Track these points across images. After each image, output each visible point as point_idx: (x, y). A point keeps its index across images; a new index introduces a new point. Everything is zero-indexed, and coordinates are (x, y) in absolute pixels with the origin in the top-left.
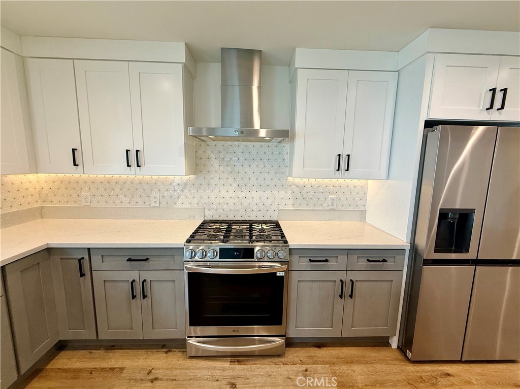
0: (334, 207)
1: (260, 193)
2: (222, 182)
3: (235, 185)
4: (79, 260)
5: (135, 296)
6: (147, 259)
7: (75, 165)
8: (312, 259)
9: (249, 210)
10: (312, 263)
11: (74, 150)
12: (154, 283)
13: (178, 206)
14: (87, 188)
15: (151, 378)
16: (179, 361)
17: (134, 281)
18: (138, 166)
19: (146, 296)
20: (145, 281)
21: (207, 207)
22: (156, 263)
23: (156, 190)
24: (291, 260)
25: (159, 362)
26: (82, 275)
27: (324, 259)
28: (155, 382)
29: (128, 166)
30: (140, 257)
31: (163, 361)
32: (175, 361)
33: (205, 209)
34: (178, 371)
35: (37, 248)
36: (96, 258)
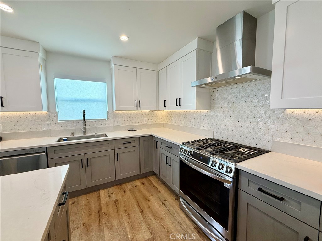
2: (225, 114)
4: (157, 142)
5: (168, 164)
6: (172, 148)
7: (165, 106)
8: (263, 189)
9: (244, 137)
10: (263, 194)
11: (165, 101)
12: (173, 161)
13: (202, 128)
14: (173, 117)
15: (164, 202)
16: (176, 206)
17: (168, 156)
18: (179, 105)
19: (170, 165)
20: (170, 158)
21: (215, 131)
22: (173, 151)
23: (193, 118)
24: (240, 180)
25: (170, 199)
26: (157, 148)
27: (280, 196)
28: (163, 205)
29: (177, 106)
30: (170, 146)
31: (172, 201)
32: (175, 204)
33: (214, 131)
34: (172, 209)
35: (149, 134)
36: (160, 143)
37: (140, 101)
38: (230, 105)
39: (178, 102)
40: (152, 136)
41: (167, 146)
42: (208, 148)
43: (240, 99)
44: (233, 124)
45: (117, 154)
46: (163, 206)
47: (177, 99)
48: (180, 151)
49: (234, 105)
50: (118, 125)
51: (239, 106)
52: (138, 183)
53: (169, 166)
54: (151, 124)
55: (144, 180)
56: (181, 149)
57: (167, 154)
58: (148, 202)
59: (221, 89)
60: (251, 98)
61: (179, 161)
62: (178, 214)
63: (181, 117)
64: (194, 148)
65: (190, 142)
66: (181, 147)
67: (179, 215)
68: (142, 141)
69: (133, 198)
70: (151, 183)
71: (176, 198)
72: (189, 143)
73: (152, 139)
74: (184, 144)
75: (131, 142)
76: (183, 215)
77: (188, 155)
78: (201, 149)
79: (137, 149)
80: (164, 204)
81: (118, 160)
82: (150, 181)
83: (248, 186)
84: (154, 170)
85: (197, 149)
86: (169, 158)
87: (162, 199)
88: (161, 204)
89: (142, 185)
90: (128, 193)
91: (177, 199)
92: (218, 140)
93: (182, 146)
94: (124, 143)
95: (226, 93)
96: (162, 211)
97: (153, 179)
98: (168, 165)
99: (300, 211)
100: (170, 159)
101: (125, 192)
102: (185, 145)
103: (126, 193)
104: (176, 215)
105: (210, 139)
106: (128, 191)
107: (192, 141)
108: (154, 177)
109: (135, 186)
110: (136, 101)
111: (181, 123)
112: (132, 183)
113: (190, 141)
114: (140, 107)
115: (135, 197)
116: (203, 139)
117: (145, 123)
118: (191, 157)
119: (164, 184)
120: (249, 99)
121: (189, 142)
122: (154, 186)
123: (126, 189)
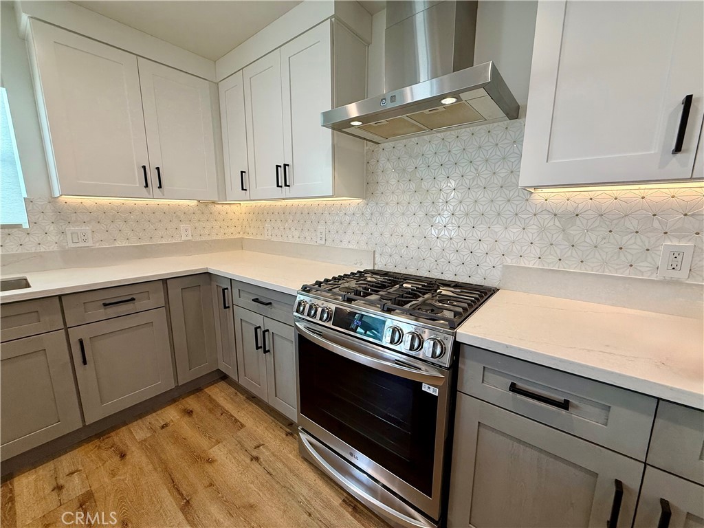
0: (681, 275)
1: (466, 230)
2: (401, 209)
4: (224, 290)
5: (261, 347)
6: (270, 303)
7: (243, 189)
8: (520, 385)
9: (443, 262)
10: (519, 396)
11: (242, 172)
12: (275, 337)
13: (345, 245)
14: (268, 220)
15: (254, 454)
16: (291, 453)
17: (259, 327)
18: (286, 185)
19: (269, 351)
20: (268, 330)
21: (378, 250)
22: (277, 311)
23: (322, 222)
24: (463, 370)
25: (273, 440)
26: (225, 307)
27: (561, 398)
28: (254, 461)
29: (278, 186)
30: (264, 299)
31: (278, 442)
32: (288, 451)
33: (376, 253)
34: (281, 466)
35: (196, 270)
36: (235, 292)
37: (158, 169)
38: (413, 186)
39: (283, 176)
40: (207, 276)
41: (256, 300)
42: (370, 294)
43: (437, 171)
44: (420, 232)
45: (81, 342)
46: (255, 465)
47: (277, 166)
48: (297, 311)
49: (423, 186)
50: (81, 244)
51: (434, 188)
52: (171, 414)
53: (265, 352)
54: (206, 242)
55: (191, 402)
56: (300, 304)
57: (258, 320)
58: (207, 466)
59: (392, 144)
60: (461, 169)
61: (293, 336)
62: (297, 476)
63: (290, 221)
64: (336, 299)
65: (321, 283)
66: (298, 299)
67: (301, 479)
68: (174, 292)
69: (156, 469)
70: (214, 407)
71: (288, 430)
72: (320, 286)
73: (210, 284)
74: (306, 289)
75: (133, 299)
76: (311, 476)
77: (321, 319)
78: (355, 300)
79: (159, 317)
80: (257, 459)
81: (85, 362)
82: (211, 400)
83: (483, 382)
84: (223, 367)
85: (344, 301)
86: (264, 332)
87: (250, 445)
88: (248, 461)
89: (187, 419)
90: (137, 456)
91: (291, 434)
92: (386, 274)
93: (300, 297)
94: (105, 305)
95: (405, 156)
96: (252, 483)
97: (219, 393)
98: (261, 351)
99: (606, 425)
100: (266, 333)
101: (123, 456)
102: (309, 291)
103: (128, 457)
104: (293, 480)
105: (367, 272)
106: (134, 449)
107: (327, 281)
108: (223, 384)
109: (163, 427)
110: (144, 167)
111: (290, 236)
112: (150, 419)
113: (322, 280)
114: (160, 187)
115: (162, 461)
116: (352, 274)
117: (184, 238)
118: (330, 324)
119: (252, 398)
120: (457, 171)
121: (319, 283)
122: (224, 412)
123: (130, 444)
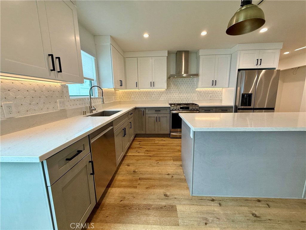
0: (211, 98)
1: (186, 95)
2: (174, 91)
3: (178, 92)
6: (160, 111)
7: (137, 87)
11: (137, 82)
13: (160, 99)
14: (133, 95)
17: (156, 117)
18: (154, 86)
20: (159, 117)
29: (151, 86)
36: (147, 111)
43: (181, 85)
44: (178, 96)
49: (179, 87)
84: (138, 132)
110: (120, 81)
111: (142, 99)
114: (122, 86)
120: (185, 85)
